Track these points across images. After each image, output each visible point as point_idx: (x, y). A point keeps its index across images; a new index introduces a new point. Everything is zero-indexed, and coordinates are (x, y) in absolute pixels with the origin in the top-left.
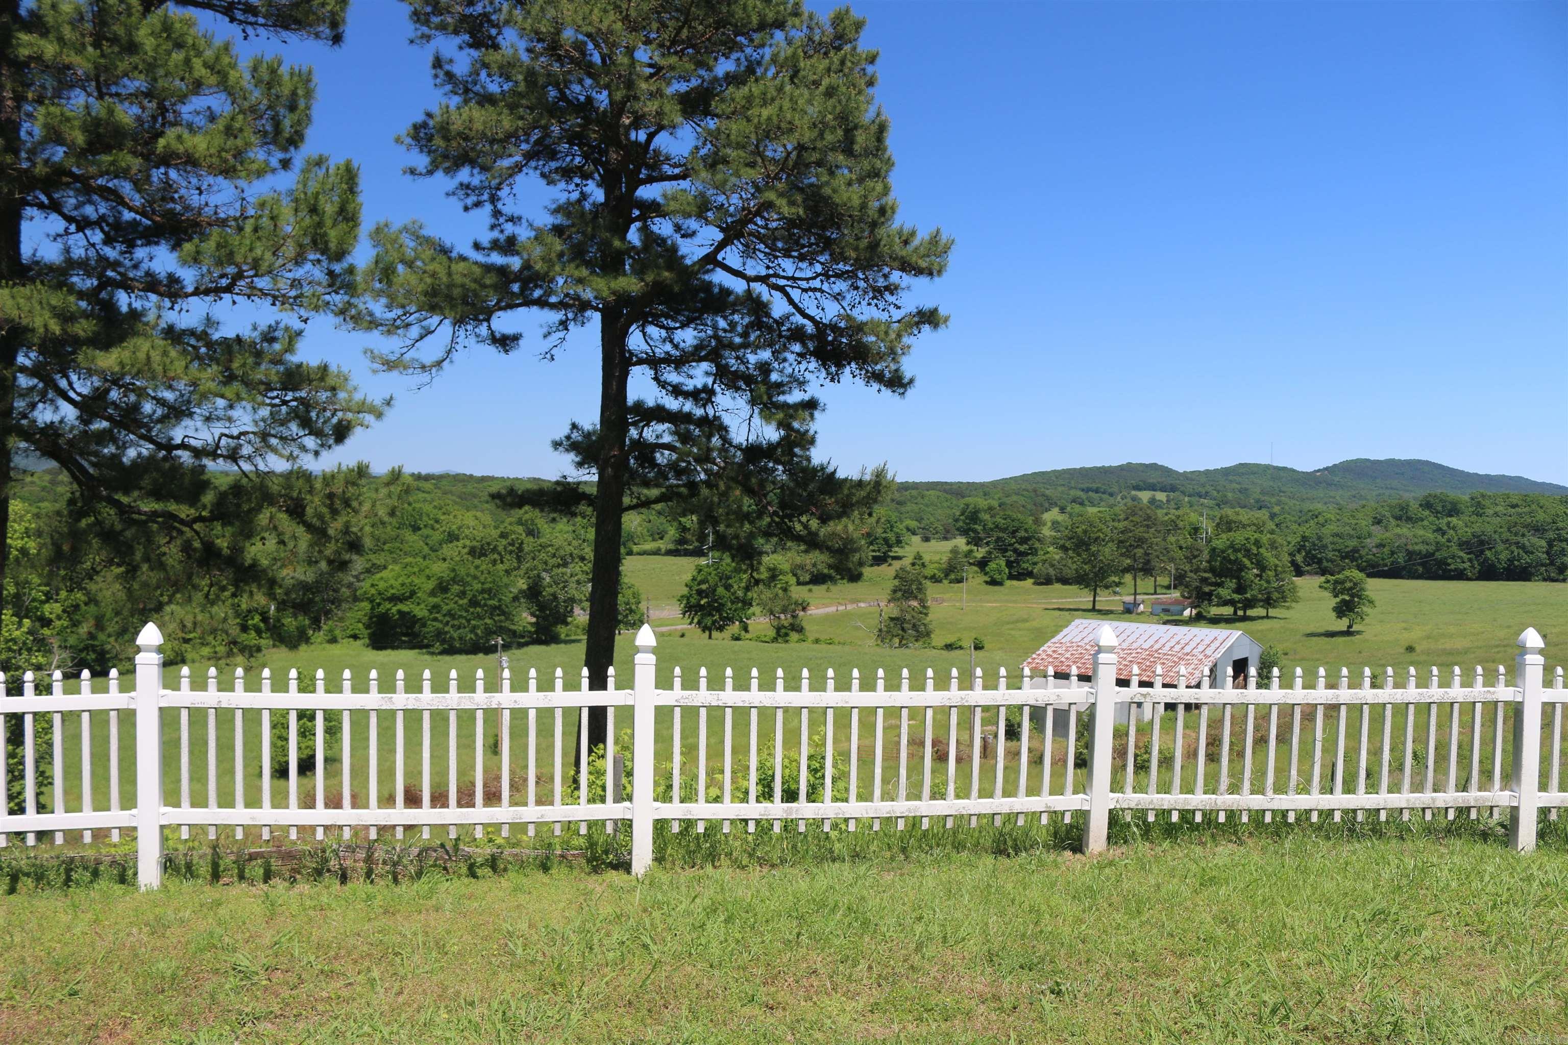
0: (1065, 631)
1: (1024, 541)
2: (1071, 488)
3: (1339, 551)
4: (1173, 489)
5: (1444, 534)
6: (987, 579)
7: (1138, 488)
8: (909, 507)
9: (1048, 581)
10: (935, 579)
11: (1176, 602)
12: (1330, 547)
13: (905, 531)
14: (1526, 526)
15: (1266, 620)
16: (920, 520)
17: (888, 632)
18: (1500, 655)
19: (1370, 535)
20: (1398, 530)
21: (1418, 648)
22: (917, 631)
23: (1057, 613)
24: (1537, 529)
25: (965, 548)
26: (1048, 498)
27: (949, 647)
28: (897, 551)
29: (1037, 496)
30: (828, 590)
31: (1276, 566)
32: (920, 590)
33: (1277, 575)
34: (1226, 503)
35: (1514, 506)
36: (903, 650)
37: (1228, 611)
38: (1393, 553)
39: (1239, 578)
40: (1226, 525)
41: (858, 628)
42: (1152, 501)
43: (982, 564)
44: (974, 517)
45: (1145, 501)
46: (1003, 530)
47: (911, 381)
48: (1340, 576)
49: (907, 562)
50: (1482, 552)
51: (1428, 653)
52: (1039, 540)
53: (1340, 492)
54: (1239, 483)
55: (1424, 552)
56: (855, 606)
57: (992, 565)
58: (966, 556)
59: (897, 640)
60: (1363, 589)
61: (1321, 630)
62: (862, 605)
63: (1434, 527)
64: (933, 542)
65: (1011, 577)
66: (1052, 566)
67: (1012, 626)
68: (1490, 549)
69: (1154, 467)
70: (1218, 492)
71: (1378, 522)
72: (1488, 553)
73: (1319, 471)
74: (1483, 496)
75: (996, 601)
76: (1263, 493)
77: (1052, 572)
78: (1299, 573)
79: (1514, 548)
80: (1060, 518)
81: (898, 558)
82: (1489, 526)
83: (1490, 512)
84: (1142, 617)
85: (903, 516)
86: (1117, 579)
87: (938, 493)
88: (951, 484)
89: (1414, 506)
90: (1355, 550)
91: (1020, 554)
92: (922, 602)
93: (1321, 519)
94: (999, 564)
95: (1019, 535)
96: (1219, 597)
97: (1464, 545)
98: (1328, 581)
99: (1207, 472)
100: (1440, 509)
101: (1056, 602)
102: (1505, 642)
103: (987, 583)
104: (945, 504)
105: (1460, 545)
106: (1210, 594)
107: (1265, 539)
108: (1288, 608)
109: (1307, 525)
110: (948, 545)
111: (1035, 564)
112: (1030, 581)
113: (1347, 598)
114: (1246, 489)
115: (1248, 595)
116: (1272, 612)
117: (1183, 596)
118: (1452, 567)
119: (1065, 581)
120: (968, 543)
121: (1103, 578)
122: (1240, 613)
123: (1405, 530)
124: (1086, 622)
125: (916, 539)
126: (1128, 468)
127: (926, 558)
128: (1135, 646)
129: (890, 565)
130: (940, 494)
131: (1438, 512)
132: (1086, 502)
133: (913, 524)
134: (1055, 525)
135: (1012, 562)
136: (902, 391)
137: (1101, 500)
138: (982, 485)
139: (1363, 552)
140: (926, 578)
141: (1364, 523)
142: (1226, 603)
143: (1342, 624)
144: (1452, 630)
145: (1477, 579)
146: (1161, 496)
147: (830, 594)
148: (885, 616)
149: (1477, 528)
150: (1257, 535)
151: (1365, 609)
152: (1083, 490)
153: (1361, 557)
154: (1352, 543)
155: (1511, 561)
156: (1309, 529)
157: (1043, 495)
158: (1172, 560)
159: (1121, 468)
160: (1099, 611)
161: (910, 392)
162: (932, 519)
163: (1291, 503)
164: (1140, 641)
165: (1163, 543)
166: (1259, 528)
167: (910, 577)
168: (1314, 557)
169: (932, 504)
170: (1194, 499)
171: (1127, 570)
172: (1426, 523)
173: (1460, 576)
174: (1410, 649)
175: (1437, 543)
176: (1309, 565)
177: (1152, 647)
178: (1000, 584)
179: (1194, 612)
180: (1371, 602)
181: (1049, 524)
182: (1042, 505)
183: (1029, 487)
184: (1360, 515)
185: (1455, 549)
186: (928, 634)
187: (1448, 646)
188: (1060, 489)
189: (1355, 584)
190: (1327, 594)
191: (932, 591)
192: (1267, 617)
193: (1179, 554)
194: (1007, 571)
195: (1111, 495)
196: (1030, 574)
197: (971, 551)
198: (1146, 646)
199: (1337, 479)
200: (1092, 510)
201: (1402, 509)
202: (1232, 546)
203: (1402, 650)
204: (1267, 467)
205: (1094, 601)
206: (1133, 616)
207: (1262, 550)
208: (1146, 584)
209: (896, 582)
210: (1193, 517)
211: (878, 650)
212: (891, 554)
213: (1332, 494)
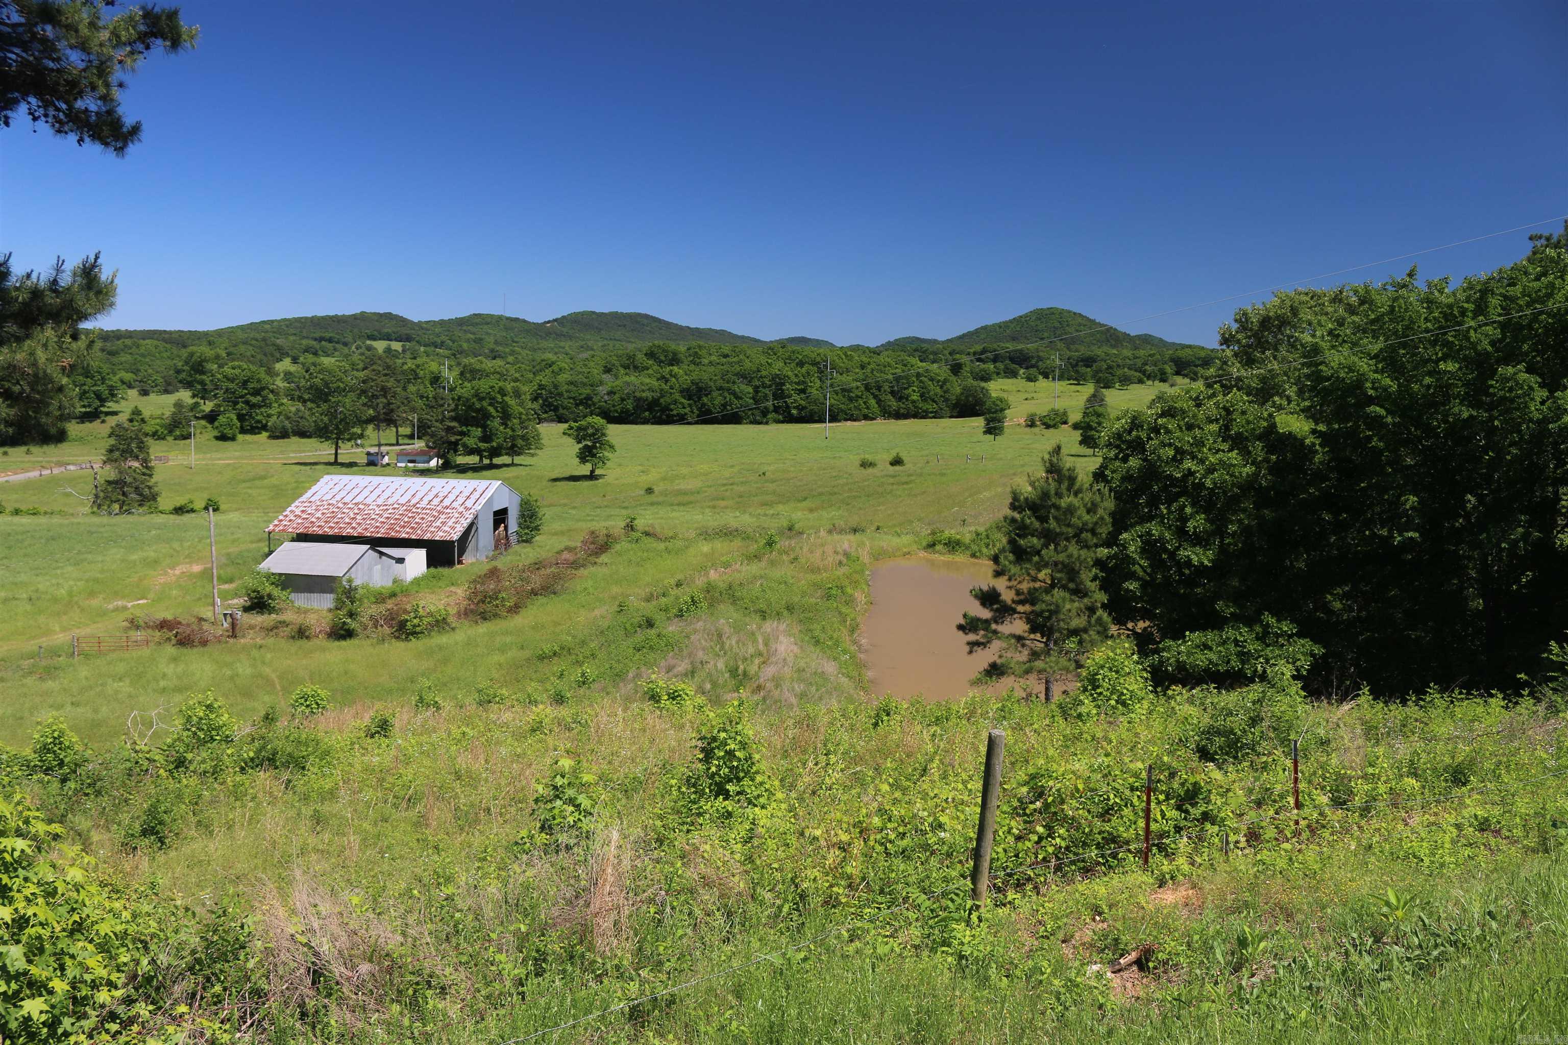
0: (314, 489)
1: (257, 392)
2: (304, 338)
3: (574, 398)
4: (408, 339)
5: (667, 381)
6: (216, 433)
7: (373, 338)
8: (125, 358)
9: (284, 435)
10: (155, 435)
11: (422, 453)
12: (566, 395)
13: (119, 384)
14: (736, 375)
15: (511, 468)
16: (136, 372)
17: (105, 498)
18: (728, 494)
19: (601, 383)
20: (627, 378)
21: (656, 489)
22: (141, 495)
23: (298, 467)
24: (744, 376)
25: (191, 401)
26: (279, 348)
27: (179, 510)
28: (111, 406)
29: (267, 345)
30: (28, 452)
31: (521, 414)
32: (140, 448)
33: (521, 423)
34: (461, 353)
35: (726, 356)
36: (124, 518)
37: (473, 459)
38: (623, 400)
39: (484, 427)
40: (468, 374)
41: (68, 495)
42: (388, 350)
43: (211, 418)
44: (198, 367)
45: (380, 351)
46: (232, 380)
47: (135, 130)
48: (583, 423)
49: (123, 418)
50: (700, 398)
51: (664, 493)
52: (272, 391)
53: (570, 343)
54: (474, 334)
55: (650, 399)
56: (62, 469)
57: (222, 419)
58: (192, 410)
59: (116, 507)
60: (604, 435)
61: (567, 474)
62: (72, 468)
63: (659, 376)
64: (152, 397)
65: (243, 431)
66: (288, 418)
67: (248, 484)
68: (706, 395)
69: (389, 316)
70: (454, 342)
71: (607, 370)
72: (705, 399)
73: (549, 322)
74: (700, 347)
75: (230, 459)
76: (496, 342)
77: (287, 424)
78: (540, 421)
79: (726, 394)
80: (293, 368)
81: (115, 413)
82: (705, 374)
83: (706, 361)
84: (389, 470)
85: (116, 368)
86: (359, 432)
87: (155, 342)
88: (170, 333)
89: (640, 357)
90: (589, 398)
91: (253, 406)
92: (145, 462)
93: (555, 367)
94: (229, 417)
95: (250, 385)
96: (465, 446)
97: (687, 393)
98: (571, 428)
99: (442, 323)
100: (663, 358)
101: (295, 457)
102: (731, 481)
103: (217, 438)
104: (165, 355)
105: (681, 392)
106: (456, 443)
107: (509, 387)
108: (533, 455)
109: (543, 374)
110: (170, 399)
111: (269, 416)
112: (265, 434)
113: (589, 443)
114: (481, 339)
115: (494, 444)
116: (517, 460)
117: (427, 446)
118: (675, 412)
119: (303, 434)
120: (194, 396)
121: (347, 429)
122: (486, 461)
123: (633, 379)
124: (336, 478)
125: (133, 393)
126: (362, 317)
127: (146, 413)
128: (391, 501)
129: (103, 422)
130: (158, 343)
131: (661, 361)
132: (320, 353)
133: (128, 376)
134: (288, 376)
135: (243, 415)
136: (119, 145)
137: (335, 350)
138: (206, 334)
139: (595, 399)
140: (147, 435)
141: (596, 371)
142: (471, 452)
143: (586, 469)
144: (685, 471)
145: (697, 423)
146: (397, 346)
147: (31, 458)
148: (101, 480)
149: (695, 376)
150: (501, 384)
151: (606, 454)
152: (316, 339)
153: (594, 404)
154: (586, 391)
155: (724, 406)
156: (545, 378)
157: (274, 345)
158: (413, 410)
159: (355, 317)
160: (343, 465)
161: (133, 149)
162: (150, 371)
163: (524, 353)
164: (396, 497)
165: (403, 393)
166: (502, 376)
167: (129, 434)
168: (550, 405)
169: (149, 354)
170: (430, 349)
171: (370, 421)
172: (650, 371)
173: (681, 420)
174: (649, 491)
175: (662, 390)
176: (546, 412)
177: (409, 501)
178: (233, 439)
179: (441, 462)
180: (612, 447)
181: (282, 375)
182: (272, 355)
183: (257, 336)
184: (592, 364)
185: (677, 396)
186: (154, 497)
187: (682, 487)
188: (292, 338)
189: (597, 430)
190: (570, 441)
191: (156, 449)
192: (513, 464)
193: (420, 403)
194: (239, 424)
195: (345, 344)
196: (264, 428)
197: (197, 404)
198: (403, 500)
199: (565, 330)
200: (327, 361)
201: (629, 357)
202: (477, 395)
203: (643, 492)
204: (500, 318)
205: (336, 454)
206: (378, 468)
207: (507, 399)
208: (389, 434)
209: (112, 441)
210: (434, 366)
211: (96, 520)
212: (102, 409)
213: (562, 344)
